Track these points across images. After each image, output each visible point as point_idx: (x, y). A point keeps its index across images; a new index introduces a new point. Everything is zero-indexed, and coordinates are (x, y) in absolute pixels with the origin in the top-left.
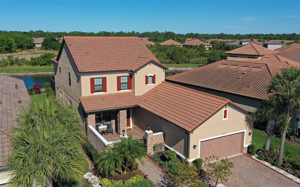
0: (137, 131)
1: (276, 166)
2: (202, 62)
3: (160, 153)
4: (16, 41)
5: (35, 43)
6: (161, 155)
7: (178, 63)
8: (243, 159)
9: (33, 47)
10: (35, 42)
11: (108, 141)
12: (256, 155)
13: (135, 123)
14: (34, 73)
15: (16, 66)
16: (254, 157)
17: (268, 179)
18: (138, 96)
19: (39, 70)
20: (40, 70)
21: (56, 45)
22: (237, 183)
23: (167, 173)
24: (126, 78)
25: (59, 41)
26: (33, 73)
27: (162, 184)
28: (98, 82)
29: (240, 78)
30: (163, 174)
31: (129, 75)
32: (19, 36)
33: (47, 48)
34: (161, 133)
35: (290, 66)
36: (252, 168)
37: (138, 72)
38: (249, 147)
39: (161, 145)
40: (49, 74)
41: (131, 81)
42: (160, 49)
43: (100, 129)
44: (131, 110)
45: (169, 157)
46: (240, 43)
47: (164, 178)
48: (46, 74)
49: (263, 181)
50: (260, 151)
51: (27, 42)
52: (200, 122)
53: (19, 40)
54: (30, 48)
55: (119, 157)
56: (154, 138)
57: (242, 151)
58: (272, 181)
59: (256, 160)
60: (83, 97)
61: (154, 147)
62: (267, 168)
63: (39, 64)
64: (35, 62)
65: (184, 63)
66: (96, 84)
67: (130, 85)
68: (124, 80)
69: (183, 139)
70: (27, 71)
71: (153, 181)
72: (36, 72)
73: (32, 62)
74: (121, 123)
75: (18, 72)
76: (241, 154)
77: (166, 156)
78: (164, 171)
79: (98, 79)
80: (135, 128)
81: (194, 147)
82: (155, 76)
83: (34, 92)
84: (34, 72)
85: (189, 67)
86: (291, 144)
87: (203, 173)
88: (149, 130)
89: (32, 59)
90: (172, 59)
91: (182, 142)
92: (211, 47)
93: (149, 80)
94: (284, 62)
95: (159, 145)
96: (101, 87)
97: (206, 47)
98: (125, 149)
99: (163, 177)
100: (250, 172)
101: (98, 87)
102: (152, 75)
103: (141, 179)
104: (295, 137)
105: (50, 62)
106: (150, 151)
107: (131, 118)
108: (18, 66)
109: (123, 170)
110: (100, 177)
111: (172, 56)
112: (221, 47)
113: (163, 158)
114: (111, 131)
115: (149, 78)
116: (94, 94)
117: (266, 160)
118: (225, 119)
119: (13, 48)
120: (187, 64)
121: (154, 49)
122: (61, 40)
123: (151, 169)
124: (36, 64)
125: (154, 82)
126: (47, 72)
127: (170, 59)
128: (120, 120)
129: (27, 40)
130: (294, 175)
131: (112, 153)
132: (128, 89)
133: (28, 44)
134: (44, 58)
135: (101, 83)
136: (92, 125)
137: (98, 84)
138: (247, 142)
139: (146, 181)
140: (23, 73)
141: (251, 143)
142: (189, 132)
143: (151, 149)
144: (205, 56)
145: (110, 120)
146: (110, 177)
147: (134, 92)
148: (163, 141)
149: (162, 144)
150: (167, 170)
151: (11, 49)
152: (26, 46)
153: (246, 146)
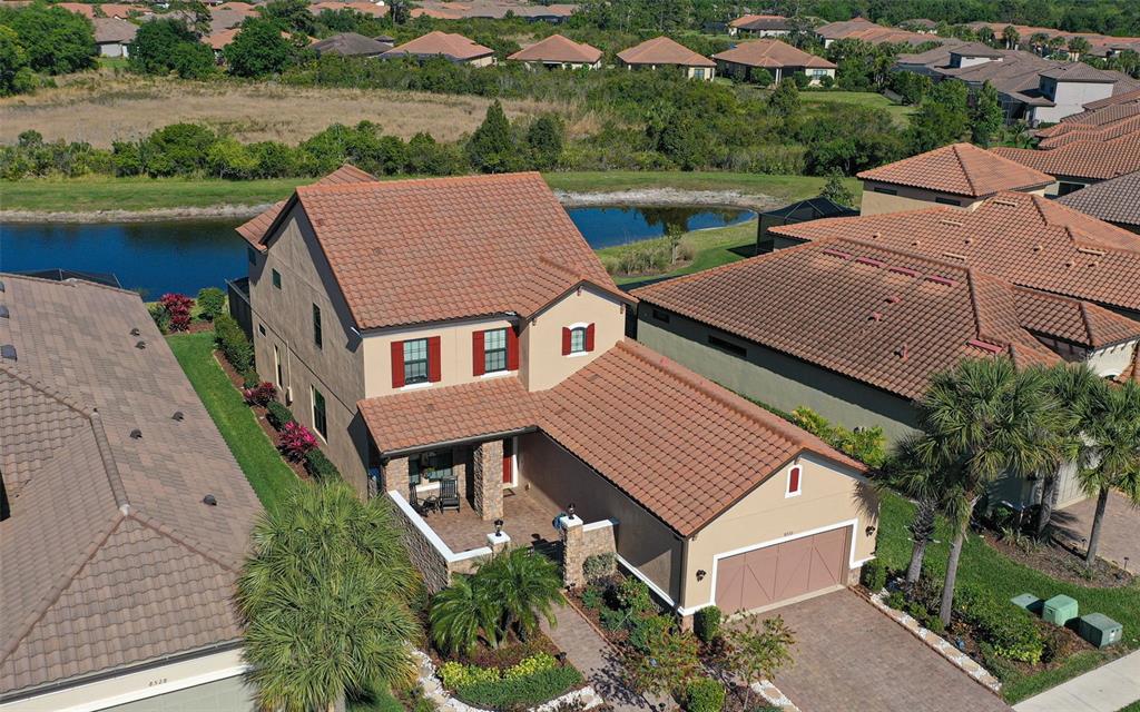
0: (533, 501)
1: (931, 628)
2: (784, 164)
3: (602, 581)
4: (26, 38)
5: (98, 40)
6: (604, 589)
7: (687, 168)
8: (844, 604)
9: (92, 61)
10: (99, 37)
11: (455, 550)
12: (885, 592)
13: (527, 472)
14: (134, 213)
15: (56, 179)
16: (875, 599)
17: (900, 667)
18: (538, 393)
19: (151, 200)
20: (155, 200)
21: (189, 57)
22: (810, 678)
23: (621, 644)
24: (503, 333)
25: (200, 36)
26: (128, 214)
27: (606, 678)
28: (415, 352)
29: (878, 316)
30: (609, 648)
31: (510, 325)
32: (37, 13)
33: (153, 68)
34: (607, 523)
35: (1076, 247)
36: (862, 633)
37: (539, 319)
38: (865, 569)
39: (604, 558)
40: (189, 215)
41: (517, 343)
42: (621, 90)
43: (420, 493)
44: (515, 439)
45: (626, 600)
46: (952, 61)
47: (611, 659)
48: (180, 214)
49: (884, 672)
50: (899, 579)
51: (69, 41)
52: (718, 507)
53: (34, 34)
54: (83, 67)
55: (490, 608)
56: (586, 540)
57: (843, 580)
58: (907, 673)
59: (880, 610)
60: (370, 401)
61: (585, 565)
62: (905, 632)
63: (145, 171)
64: (130, 162)
65: (712, 165)
66: (407, 358)
67: (514, 356)
68: (496, 340)
69: (670, 552)
70: (105, 204)
71: (579, 668)
72: (140, 209)
73: (120, 160)
74: (485, 481)
75: (72, 209)
76: (841, 587)
77: (619, 597)
78: (612, 639)
79: (415, 344)
80: (527, 488)
81: (698, 574)
82: (592, 327)
83: (167, 324)
84: (132, 208)
85: (730, 185)
86: (1001, 555)
87: (722, 646)
88: (571, 518)
89: (117, 151)
90: (666, 151)
91: (666, 557)
92: (831, 73)
93: (573, 341)
94: (1059, 229)
95: (600, 558)
96: (423, 365)
97: (809, 72)
98: (505, 587)
99: (607, 656)
100: (853, 645)
101: (415, 366)
102: (586, 325)
103: (548, 663)
104: (1015, 532)
105: (187, 163)
106: (575, 576)
107: (514, 457)
108: (64, 177)
109: (499, 638)
110: (435, 654)
111: (666, 138)
112: (871, 76)
113: (611, 598)
114: (453, 502)
115: (574, 334)
116: (402, 389)
117: (907, 609)
118: (794, 494)
119: (19, 74)
120: (724, 175)
121: (595, 85)
122: (208, 32)
123: (576, 632)
124: (135, 172)
125: (589, 345)
126: (180, 206)
127: (657, 150)
128: (484, 470)
129: (68, 31)
130: (972, 656)
131: (470, 595)
132: (507, 368)
133: (72, 49)
134: (164, 144)
135: (423, 355)
136: (399, 491)
137: (415, 357)
138: (861, 553)
139: (561, 670)
140: (90, 210)
141: (873, 557)
142: (684, 537)
143: (577, 572)
144: (796, 137)
145: (451, 466)
146: (464, 658)
147: (525, 379)
148: (614, 546)
149: (608, 556)
150: (622, 635)
151: (10, 78)
152: (68, 58)
153: (856, 564)
